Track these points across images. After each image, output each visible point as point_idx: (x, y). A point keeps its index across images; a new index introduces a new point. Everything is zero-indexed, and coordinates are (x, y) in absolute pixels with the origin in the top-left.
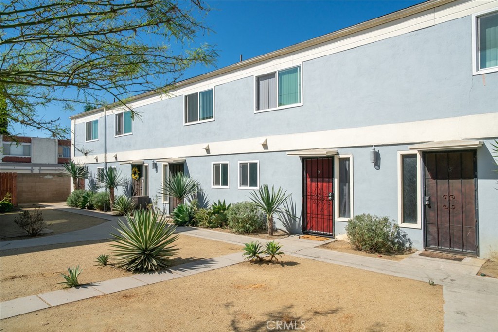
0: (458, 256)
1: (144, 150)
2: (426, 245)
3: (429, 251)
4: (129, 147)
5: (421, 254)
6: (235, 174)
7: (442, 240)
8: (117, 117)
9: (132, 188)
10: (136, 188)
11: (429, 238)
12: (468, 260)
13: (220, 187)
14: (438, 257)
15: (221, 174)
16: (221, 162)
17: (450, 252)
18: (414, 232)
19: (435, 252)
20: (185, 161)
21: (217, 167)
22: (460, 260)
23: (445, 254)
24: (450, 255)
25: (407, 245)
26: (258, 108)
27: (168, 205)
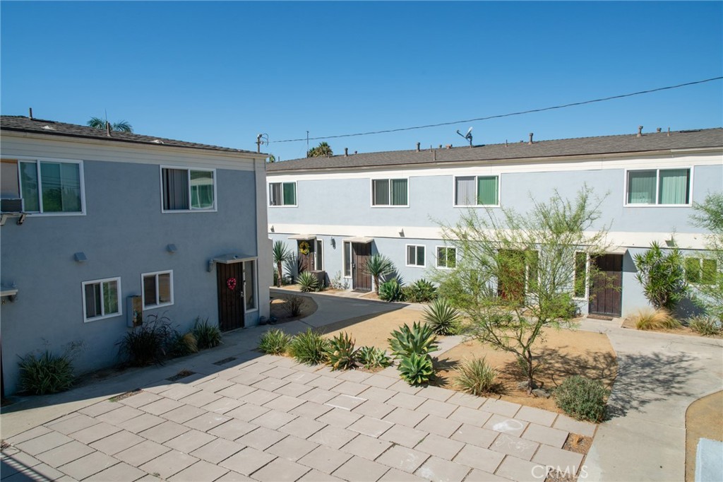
0: (609, 318)
1: (316, 225)
2: (590, 311)
3: (591, 315)
4: (292, 220)
5: (588, 317)
6: (431, 257)
7: (600, 308)
8: (272, 186)
9: (299, 262)
10: (304, 261)
11: (592, 307)
12: (615, 319)
13: (416, 266)
14: (599, 319)
15: (417, 255)
16: (417, 244)
17: (605, 315)
18: (583, 303)
19: (595, 316)
20: (373, 241)
21: (411, 249)
22: (611, 320)
23: (602, 317)
24: (605, 317)
25: (578, 312)
26: (456, 203)
27: (352, 280)
